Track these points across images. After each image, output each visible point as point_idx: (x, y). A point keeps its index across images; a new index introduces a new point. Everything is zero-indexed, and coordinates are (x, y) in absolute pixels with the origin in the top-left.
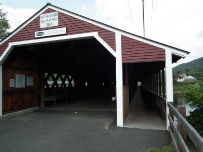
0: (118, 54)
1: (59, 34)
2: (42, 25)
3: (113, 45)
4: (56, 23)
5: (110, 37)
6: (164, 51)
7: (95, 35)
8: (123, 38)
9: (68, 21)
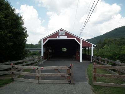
0: (81, 44)
1: (65, 38)
2: (59, 35)
3: (80, 42)
4: (64, 34)
5: (79, 40)
6: (91, 44)
7: (75, 39)
8: (83, 41)
9: (67, 34)
